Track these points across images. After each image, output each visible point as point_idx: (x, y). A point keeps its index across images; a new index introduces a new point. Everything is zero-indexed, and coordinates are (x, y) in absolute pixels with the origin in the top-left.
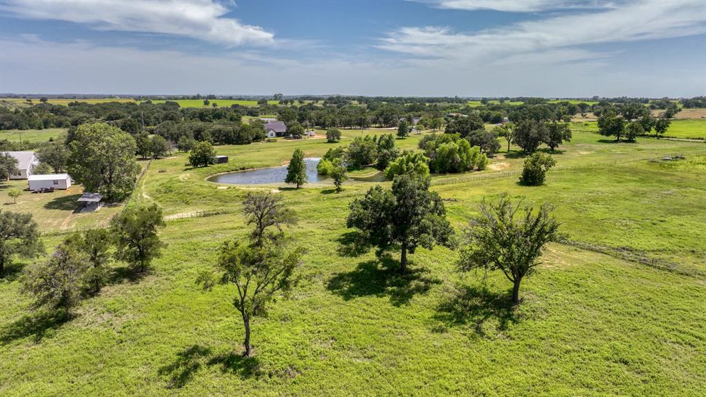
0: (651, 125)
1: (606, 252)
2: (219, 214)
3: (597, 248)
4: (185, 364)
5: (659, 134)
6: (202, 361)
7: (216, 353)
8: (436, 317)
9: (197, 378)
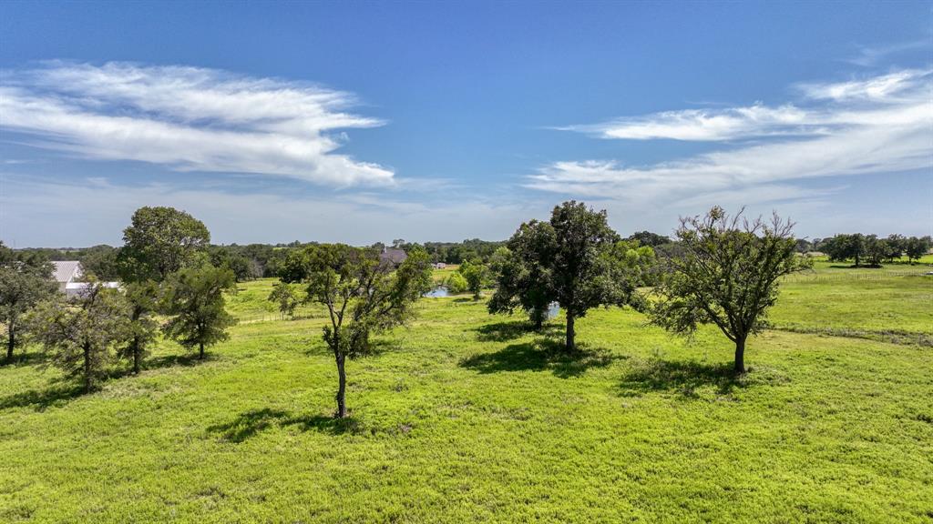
0: (902, 248)
1: (866, 336)
2: (312, 317)
3: (852, 333)
4: (248, 423)
5: (913, 260)
6: (274, 421)
7: (296, 415)
8: (622, 386)
9: (264, 436)
